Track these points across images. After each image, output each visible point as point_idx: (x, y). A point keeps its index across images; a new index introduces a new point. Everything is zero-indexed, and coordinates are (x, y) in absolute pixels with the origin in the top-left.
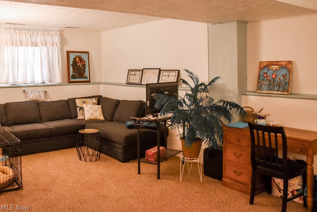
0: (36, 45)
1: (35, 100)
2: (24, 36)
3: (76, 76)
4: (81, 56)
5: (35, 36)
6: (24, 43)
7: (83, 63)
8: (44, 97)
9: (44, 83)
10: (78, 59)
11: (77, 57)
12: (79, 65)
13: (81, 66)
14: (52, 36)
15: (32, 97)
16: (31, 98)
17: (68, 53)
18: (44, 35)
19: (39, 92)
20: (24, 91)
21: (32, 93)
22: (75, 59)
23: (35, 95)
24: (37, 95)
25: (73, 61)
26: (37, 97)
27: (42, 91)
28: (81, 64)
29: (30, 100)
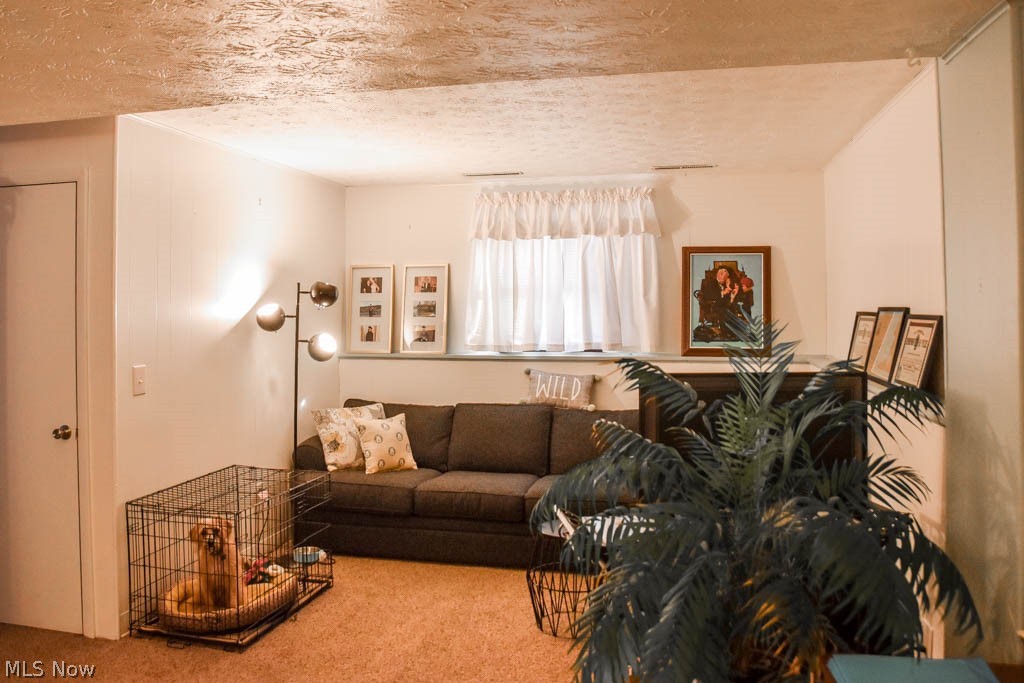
0: (569, 234)
1: (550, 402)
2: (532, 207)
3: (712, 332)
4: (736, 262)
5: (565, 206)
6: (529, 230)
7: (744, 288)
8: (579, 396)
9: (601, 351)
10: (722, 275)
11: (721, 267)
12: (728, 296)
13: (733, 296)
14: (622, 200)
15: (543, 392)
16: (537, 396)
17: (687, 252)
18: (594, 202)
19: (570, 378)
20: (528, 373)
21: (544, 381)
22: (711, 275)
23: (552, 387)
24: (559, 388)
25: (703, 280)
26: (558, 394)
27: (581, 378)
28: (736, 290)
29: (534, 402)
